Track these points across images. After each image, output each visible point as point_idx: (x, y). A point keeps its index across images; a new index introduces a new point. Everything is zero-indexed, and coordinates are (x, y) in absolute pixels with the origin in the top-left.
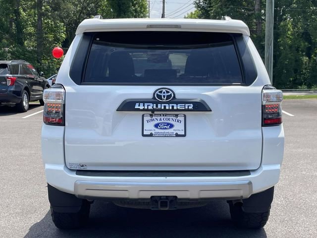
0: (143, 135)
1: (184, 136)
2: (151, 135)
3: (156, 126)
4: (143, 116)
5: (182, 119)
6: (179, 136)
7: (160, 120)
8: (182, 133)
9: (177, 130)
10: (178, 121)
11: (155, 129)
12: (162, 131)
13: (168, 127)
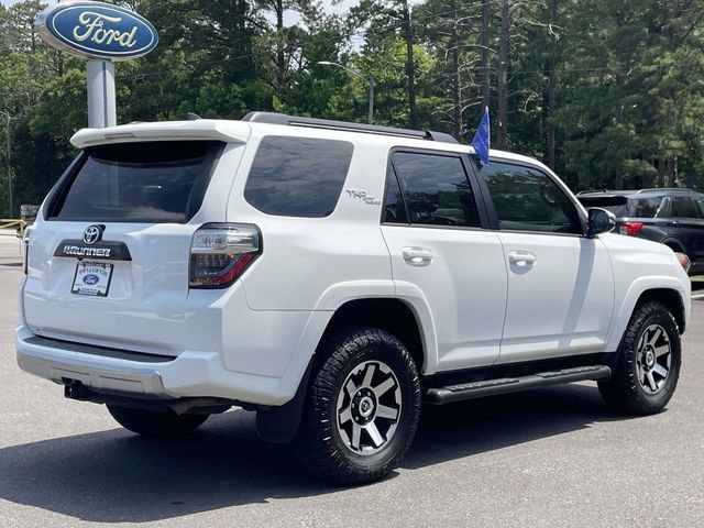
0: (73, 292)
1: (105, 295)
2: (78, 291)
3: (85, 279)
4: (78, 264)
5: (108, 270)
6: (99, 294)
7: (90, 270)
8: (103, 291)
9: (101, 286)
10: (105, 274)
11: (82, 283)
12: (87, 286)
13: (93, 281)
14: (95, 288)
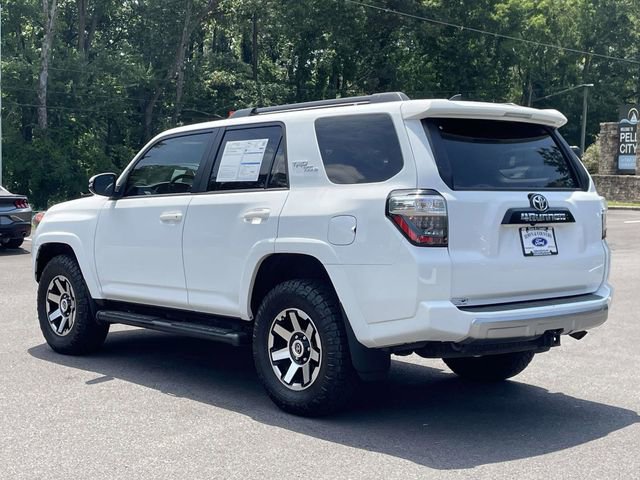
0: (525, 255)
1: (557, 253)
2: (531, 254)
3: (534, 242)
4: (520, 229)
5: (550, 232)
6: (553, 253)
7: (535, 234)
8: (554, 250)
9: (550, 246)
10: (549, 235)
11: (532, 245)
12: (539, 248)
13: (543, 243)
14: (545, 248)
